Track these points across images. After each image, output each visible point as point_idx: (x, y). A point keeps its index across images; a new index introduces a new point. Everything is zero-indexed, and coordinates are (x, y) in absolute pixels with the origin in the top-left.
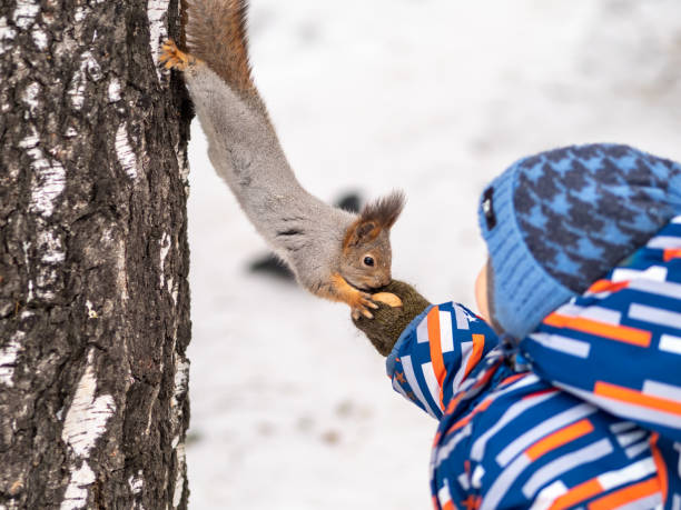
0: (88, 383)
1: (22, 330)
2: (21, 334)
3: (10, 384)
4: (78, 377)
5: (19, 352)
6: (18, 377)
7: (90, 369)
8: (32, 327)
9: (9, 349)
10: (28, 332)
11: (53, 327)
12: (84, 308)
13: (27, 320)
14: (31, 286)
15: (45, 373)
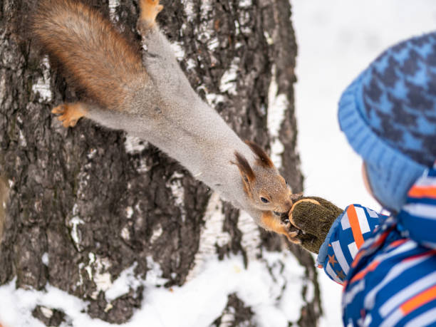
0: (273, 88)
1: (237, 56)
2: (237, 59)
3: (235, 93)
4: (268, 84)
5: (238, 72)
6: (239, 89)
7: (273, 78)
8: (242, 53)
9: (231, 70)
10: (241, 57)
11: (251, 52)
12: (264, 37)
13: (239, 49)
14: (237, 25)
15: (250, 84)
